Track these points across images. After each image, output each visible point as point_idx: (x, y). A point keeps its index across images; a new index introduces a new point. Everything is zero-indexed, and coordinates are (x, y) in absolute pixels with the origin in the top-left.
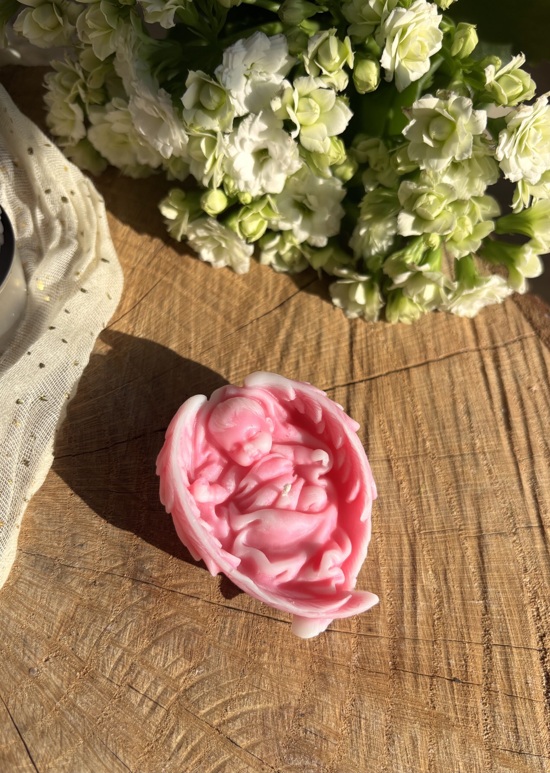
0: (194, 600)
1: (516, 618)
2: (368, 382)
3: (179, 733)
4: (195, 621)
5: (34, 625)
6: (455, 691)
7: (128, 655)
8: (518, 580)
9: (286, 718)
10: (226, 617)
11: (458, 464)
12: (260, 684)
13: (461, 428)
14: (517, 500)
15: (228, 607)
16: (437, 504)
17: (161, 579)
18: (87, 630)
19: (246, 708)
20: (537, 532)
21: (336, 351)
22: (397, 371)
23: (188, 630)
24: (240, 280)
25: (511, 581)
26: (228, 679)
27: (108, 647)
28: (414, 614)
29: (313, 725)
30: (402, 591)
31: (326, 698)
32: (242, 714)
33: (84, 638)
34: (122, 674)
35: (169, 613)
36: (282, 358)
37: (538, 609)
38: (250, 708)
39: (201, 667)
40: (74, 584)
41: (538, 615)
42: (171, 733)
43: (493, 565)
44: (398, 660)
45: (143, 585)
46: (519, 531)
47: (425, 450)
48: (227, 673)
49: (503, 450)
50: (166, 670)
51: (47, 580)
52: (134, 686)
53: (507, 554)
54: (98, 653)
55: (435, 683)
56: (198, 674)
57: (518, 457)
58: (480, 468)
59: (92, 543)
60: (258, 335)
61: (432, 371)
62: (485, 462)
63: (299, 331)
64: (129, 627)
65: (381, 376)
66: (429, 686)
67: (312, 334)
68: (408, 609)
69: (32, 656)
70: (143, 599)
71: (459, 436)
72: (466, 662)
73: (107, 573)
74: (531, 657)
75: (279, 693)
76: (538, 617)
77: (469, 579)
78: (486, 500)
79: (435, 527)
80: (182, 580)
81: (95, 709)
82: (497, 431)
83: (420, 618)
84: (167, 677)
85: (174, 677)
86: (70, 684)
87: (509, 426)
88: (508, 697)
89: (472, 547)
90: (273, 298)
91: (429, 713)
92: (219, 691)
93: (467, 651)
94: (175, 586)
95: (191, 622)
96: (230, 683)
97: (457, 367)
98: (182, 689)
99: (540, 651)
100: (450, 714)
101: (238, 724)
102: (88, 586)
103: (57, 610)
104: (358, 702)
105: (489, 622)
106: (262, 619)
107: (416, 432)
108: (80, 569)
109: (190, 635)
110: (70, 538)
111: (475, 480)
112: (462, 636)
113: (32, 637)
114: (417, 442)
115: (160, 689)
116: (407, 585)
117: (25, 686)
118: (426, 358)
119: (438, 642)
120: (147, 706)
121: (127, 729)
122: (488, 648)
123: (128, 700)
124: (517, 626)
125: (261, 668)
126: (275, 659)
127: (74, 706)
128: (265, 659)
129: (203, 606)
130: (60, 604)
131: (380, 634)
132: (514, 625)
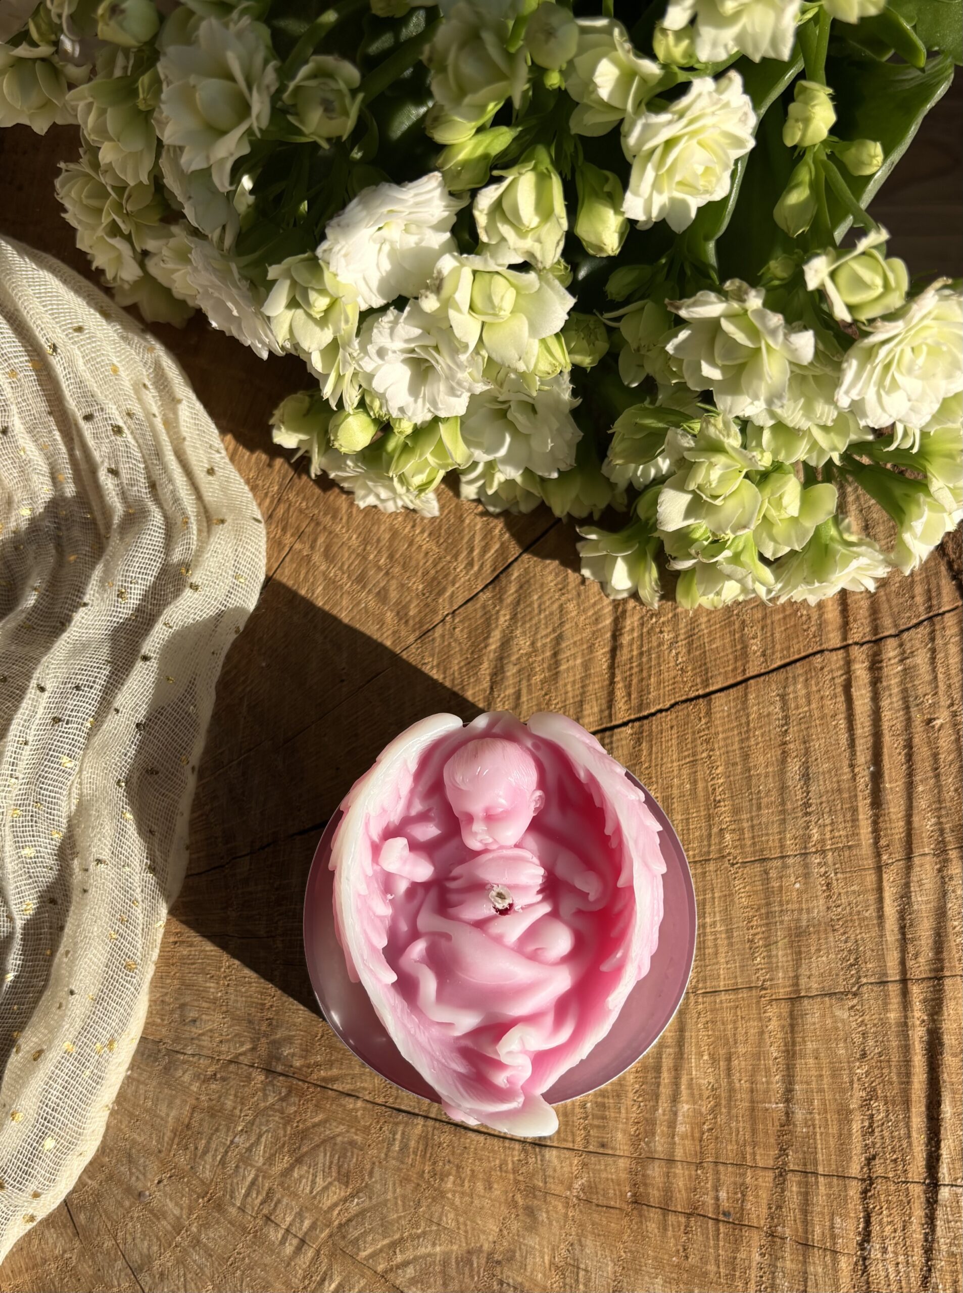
0: (351, 1100)
1: (833, 1130)
2: (637, 724)
3: (332, 1280)
4: (353, 1130)
5: (139, 1135)
6: (721, 1236)
7: (264, 1177)
8: (847, 1072)
9: (475, 1265)
10: (397, 1124)
11: (773, 874)
12: (441, 1219)
13: (789, 806)
14: (868, 936)
15: (399, 1110)
16: (731, 945)
17: (305, 1069)
18: (208, 1143)
19: (422, 1251)
20: (894, 990)
21: (586, 666)
22: (691, 700)
23: (343, 1143)
24: (426, 535)
25: (835, 1074)
26: (397, 1212)
27: (237, 1167)
28: (672, 1124)
29: (512, 1275)
30: (658, 1087)
31: (532, 1241)
32: (416, 1259)
33: (205, 1153)
34: (258, 1202)
35: (317, 1120)
36: (492, 688)
37: (872, 1116)
38: (428, 1250)
39: (361, 1195)
40: (187, 1078)
41: (871, 1126)
42: (323, 1280)
43: (810, 1046)
44: (641, 1190)
45: (281, 1078)
46: (864, 989)
47: (720, 850)
48: (396, 1204)
49: (858, 845)
50: (315, 1197)
51: (151, 1073)
52: (273, 1218)
53: (837, 1029)
54: (224, 1173)
55: (692, 1223)
56: (358, 1204)
57: (885, 857)
58: (812, 880)
59: (208, 1018)
60: (453, 644)
61: (751, 696)
62: (823, 870)
63: (524, 633)
64: (263, 1139)
65: (661, 711)
66: (682, 1228)
67: (546, 636)
68: (664, 1115)
69: (141, 1177)
70: (282, 1099)
71: (783, 821)
72: (744, 1195)
73: (231, 1062)
74: (846, 1191)
75: (466, 1232)
76: (869, 1131)
77: (767, 1070)
78: (814, 937)
79: (722, 983)
80: (335, 1072)
81: (225, 1246)
82: (854, 810)
83: (681, 1129)
84: (317, 1207)
85: (325, 1208)
86: (190, 1213)
87: (877, 801)
88: (800, 1247)
89: (780, 1017)
90: (481, 567)
91: (678, 1266)
92: (385, 1227)
93: (748, 1180)
94: (324, 1079)
95: (348, 1131)
96: (400, 1218)
97: (799, 686)
98: (336, 1223)
99: (863, 1180)
100: (709, 1267)
101: (410, 1271)
102: (207, 1080)
103: (168, 1115)
104: (577, 1247)
105: (789, 1137)
106: (447, 1128)
107: (709, 817)
108: (193, 1055)
109: (345, 1149)
110: (178, 1012)
111: (800, 902)
112: (744, 1158)
113: (139, 1151)
114: (710, 836)
115: (307, 1224)
116: (666, 1077)
117: (136, 1215)
118: (744, 671)
119: (705, 1165)
120: (291, 1244)
121: (267, 1272)
122: (781, 1175)
123: (267, 1236)
124: (832, 1143)
125: (443, 1197)
126: (462, 1185)
127: (198, 1241)
128: (449, 1185)
129: (364, 1109)
130: (170, 1105)
131: (618, 1153)
132: (827, 1142)
